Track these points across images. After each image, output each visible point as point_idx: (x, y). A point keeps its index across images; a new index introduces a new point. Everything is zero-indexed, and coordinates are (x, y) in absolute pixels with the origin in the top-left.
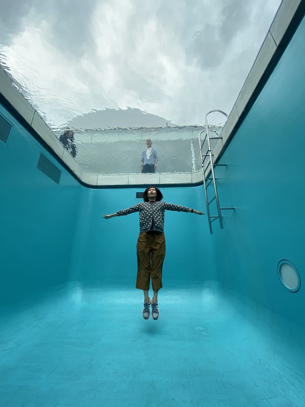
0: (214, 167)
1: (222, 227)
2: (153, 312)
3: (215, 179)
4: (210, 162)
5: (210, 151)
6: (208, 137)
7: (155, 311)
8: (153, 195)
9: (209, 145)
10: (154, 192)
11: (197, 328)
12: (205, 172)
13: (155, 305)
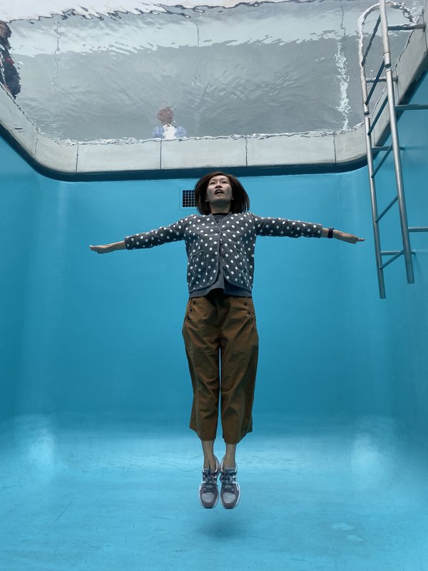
0: (398, 115)
1: (410, 279)
2: (224, 490)
3: (400, 149)
4: (387, 100)
5: (389, 66)
6: (383, 26)
7: (230, 488)
8: (222, 197)
9: (386, 49)
10: (226, 186)
11: (335, 526)
12: (371, 129)
13: (228, 475)
